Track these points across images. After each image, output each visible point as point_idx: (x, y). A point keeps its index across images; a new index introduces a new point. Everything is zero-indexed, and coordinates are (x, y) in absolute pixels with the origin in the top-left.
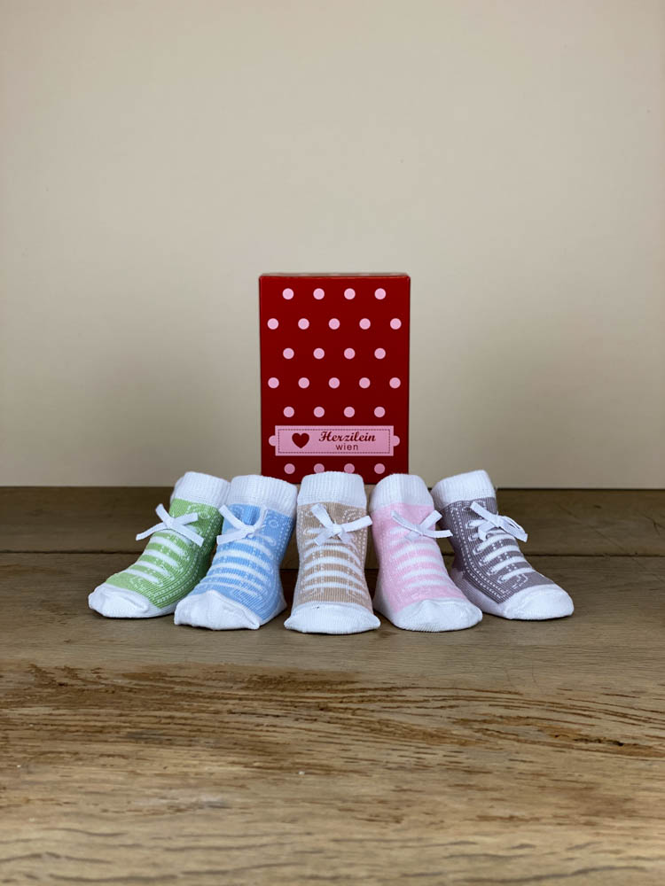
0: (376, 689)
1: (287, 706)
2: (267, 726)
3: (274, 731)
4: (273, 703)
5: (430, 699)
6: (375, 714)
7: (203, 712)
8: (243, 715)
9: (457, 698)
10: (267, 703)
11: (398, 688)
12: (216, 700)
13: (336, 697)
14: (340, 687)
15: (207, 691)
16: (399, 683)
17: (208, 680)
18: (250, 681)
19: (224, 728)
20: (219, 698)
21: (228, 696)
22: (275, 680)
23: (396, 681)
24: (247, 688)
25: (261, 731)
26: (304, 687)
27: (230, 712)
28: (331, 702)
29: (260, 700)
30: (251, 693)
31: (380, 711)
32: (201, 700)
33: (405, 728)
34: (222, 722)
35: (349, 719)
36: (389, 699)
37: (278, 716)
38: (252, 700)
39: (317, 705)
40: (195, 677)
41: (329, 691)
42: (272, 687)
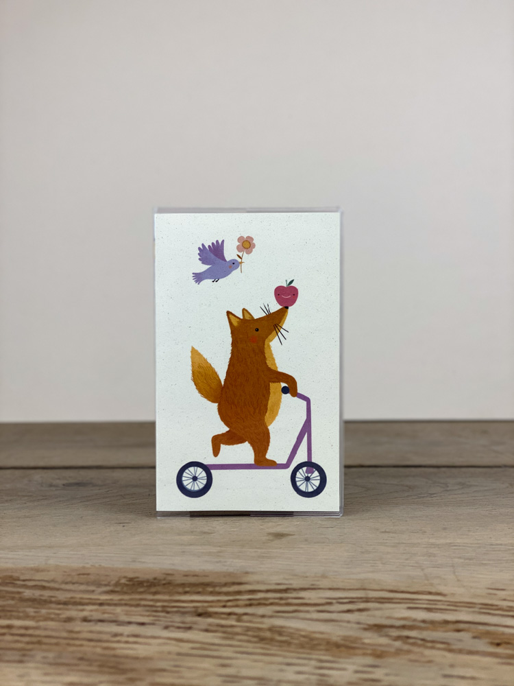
0: (268, 591)
1: (156, 611)
2: (128, 636)
3: (135, 643)
4: (139, 609)
5: (334, 601)
6: (266, 620)
7: (52, 620)
8: (100, 624)
9: (367, 600)
10: (133, 609)
11: (295, 590)
12: (70, 607)
13: (219, 601)
14: (225, 589)
15: (62, 596)
16: (296, 583)
17: (67, 583)
18: (117, 584)
19: (73, 639)
20: (75, 603)
21: (87, 601)
22: (148, 581)
23: (291, 582)
24: (112, 592)
25: (119, 642)
26: (180, 590)
27: (85, 620)
28: (211, 607)
29: (126, 605)
30: (116, 597)
31: (271, 617)
32: (53, 606)
33: (304, 636)
34: (71, 632)
35: (232, 626)
36: (283, 602)
37: (143, 624)
38: (115, 605)
39: (193, 609)
40: (53, 581)
41: (211, 593)
42: (142, 590)
